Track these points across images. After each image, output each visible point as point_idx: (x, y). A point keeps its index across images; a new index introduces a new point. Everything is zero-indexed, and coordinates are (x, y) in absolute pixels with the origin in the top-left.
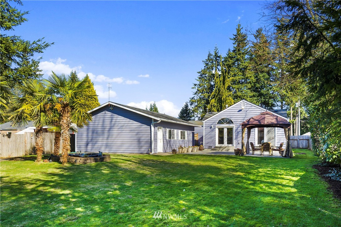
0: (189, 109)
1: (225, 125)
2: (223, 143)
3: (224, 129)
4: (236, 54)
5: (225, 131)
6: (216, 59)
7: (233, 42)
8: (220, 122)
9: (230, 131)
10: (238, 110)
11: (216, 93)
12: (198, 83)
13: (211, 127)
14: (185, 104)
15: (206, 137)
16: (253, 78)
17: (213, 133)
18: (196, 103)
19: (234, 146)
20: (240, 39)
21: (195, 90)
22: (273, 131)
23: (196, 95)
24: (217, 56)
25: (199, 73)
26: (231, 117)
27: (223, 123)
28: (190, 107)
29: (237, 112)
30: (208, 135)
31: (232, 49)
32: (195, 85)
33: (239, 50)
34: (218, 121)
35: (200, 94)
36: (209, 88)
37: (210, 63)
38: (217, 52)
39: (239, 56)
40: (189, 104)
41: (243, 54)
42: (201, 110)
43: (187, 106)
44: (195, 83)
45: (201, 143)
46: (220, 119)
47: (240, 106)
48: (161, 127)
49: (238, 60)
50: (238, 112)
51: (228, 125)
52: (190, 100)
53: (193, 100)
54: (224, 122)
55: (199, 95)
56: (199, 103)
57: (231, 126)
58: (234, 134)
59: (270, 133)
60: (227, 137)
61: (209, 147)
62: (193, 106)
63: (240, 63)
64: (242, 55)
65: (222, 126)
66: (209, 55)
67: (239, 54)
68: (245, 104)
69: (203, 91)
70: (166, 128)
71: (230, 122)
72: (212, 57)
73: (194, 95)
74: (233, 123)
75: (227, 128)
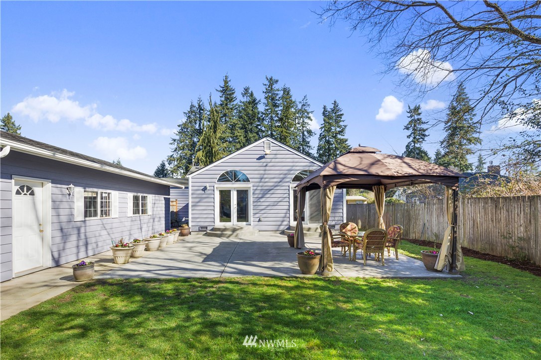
0: (167, 170)
1: (233, 184)
2: (229, 220)
3: (232, 192)
4: (224, 109)
5: (234, 195)
6: (200, 112)
7: (220, 94)
8: (223, 178)
9: (243, 195)
10: (258, 156)
11: (204, 143)
12: (177, 138)
13: (206, 187)
14: (161, 163)
16: (242, 137)
18: (176, 162)
19: (252, 224)
20: (227, 92)
21: (175, 146)
23: (175, 153)
24: (200, 108)
25: (179, 126)
26: (246, 168)
27: (229, 181)
28: (168, 167)
29: (255, 160)
30: (198, 204)
31: (219, 103)
32: (175, 140)
33: (226, 105)
35: (180, 151)
36: (191, 145)
37: (192, 116)
38: (201, 104)
39: (227, 111)
40: (166, 163)
41: (232, 109)
42: (182, 171)
43: (163, 165)
44: (174, 138)
45: (184, 220)
46: (224, 172)
47: (262, 148)
48: (45, 182)
49: (225, 115)
50: (258, 159)
51: (240, 184)
52: (167, 158)
53: (172, 158)
54: (232, 179)
55: (179, 153)
56: (178, 162)
57: (244, 185)
58: (252, 202)
60: (236, 208)
61: (202, 227)
62: (172, 166)
63: (227, 119)
64: (230, 110)
65: (226, 186)
66: (192, 106)
67: (228, 109)
68: (272, 144)
69: (184, 148)
70: (72, 186)
71: (244, 178)
72: (195, 109)
73: (173, 153)
74: (249, 181)
75: (237, 191)
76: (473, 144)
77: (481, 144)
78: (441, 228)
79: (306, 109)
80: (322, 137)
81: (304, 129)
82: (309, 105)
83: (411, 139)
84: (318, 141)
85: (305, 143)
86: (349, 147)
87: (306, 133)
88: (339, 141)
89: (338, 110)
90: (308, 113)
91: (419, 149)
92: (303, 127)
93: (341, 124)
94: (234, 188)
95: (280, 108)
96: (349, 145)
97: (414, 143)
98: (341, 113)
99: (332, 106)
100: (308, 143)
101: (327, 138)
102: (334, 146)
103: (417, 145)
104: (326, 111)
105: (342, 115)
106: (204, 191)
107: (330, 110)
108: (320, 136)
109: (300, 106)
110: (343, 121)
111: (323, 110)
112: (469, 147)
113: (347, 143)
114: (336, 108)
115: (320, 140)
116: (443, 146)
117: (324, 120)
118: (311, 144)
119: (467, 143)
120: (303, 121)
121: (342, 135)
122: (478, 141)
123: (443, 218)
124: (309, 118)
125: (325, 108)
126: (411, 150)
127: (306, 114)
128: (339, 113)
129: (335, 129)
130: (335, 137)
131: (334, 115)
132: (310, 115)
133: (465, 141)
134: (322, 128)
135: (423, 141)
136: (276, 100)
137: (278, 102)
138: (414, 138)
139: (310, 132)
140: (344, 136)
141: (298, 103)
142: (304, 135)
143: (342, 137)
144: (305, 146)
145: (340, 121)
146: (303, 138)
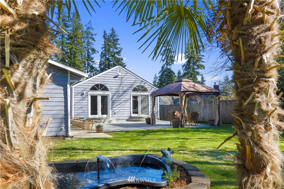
1: (99, 92)
2: (96, 114)
3: (98, 97)
5: (99, 99)
8: (93, 89)
9: (104, 99)
10: (114, 76)
13: (83, 93)
15: (76, 106)
17: (84, 101)
19: (110, 116)
22: (146, 100)
26: (106, 83)
27: (96, 90)
29: (112, 78)
30: (78, 104)
34: (90, 87)
46: (94, 85)
47: (116, 72)
50: (114, 78)
51: (103, 92)
54: (99, 89)
57: (106, 93)
58: (110, 103)
59: (144, 102)
60: (101, 107)
68: (121, 70)
71: (106, 89)
74: (108, 90)
75: (101, 96)
76: (200, 69)
77: (204, 69)
78: (205, 115)
79: (90, 31)
80: (103, 55)
81: (89, 47)
82: (92, 29)
83: (165, 62)
84: (100, 58)
85: (89, 58)
86: (125, 65)
87: (90, 51)
88: (117, 59)
89: (115, 35)
90: (92, 35)
91: (169, 69)
92: (88, 46)
93: (118, 46)
94: (100, 94)
95: (71, 28)
96: (124, 63)
97: (167, 65)
98: (117, 38)
99: (111, 32)
100: (92, 59)
101: (107, 57)
102: (112, 63)
103: (168, 67)
104: (106, 35)
105: (118, 39)
106: (82, 96)
107: (109, 35)
108: (102, 54)
109: (85, 29)
110: (119, 44)
111: (104, 34)
112: (198, 70)
113: (122, 61)
114: (113, 34)
115: (102, 57)
116: (183, 68)
117: (105, 42)
118: (94, 60)
119: (197, 68)
120: (88, 41)
121: (119, 55)
122: (203, 67)
123: (206, 110)
124: (93, 39)
125: (105, 32)
126: (165, 70)
127: (90, 35)
128: (116, 38)
129: (113, 50)
130: (113, 56)
131: (112, 39)
132: (94, 37)
133: (196, 67)
134: (102, 48)
135: (172, 65)
136: (67, 21)
137: (68, 23)
138: (167, 62)
139: (93, 50)
140: (120, 56)
141: (83, 26)
142: (88, 52)
143: (118, 57)
144: (90, 61)
145: (117, 44)
146: (88, 54)
